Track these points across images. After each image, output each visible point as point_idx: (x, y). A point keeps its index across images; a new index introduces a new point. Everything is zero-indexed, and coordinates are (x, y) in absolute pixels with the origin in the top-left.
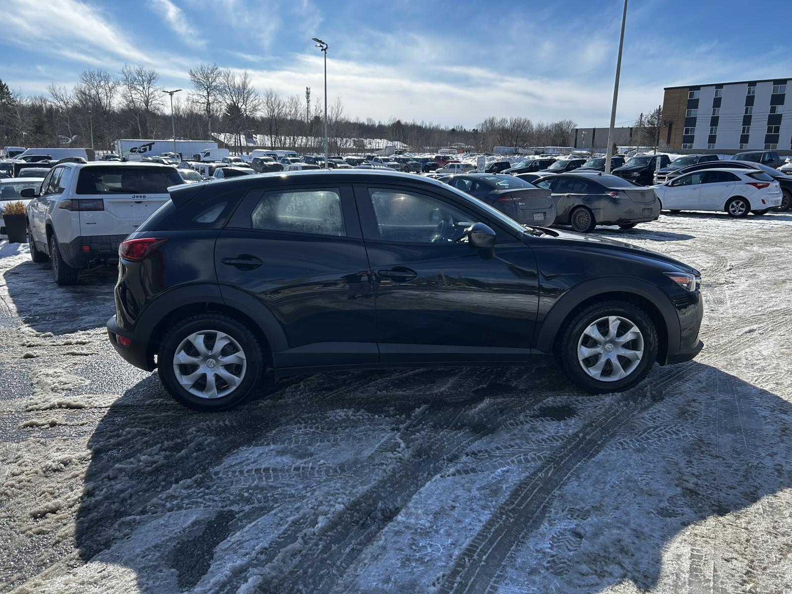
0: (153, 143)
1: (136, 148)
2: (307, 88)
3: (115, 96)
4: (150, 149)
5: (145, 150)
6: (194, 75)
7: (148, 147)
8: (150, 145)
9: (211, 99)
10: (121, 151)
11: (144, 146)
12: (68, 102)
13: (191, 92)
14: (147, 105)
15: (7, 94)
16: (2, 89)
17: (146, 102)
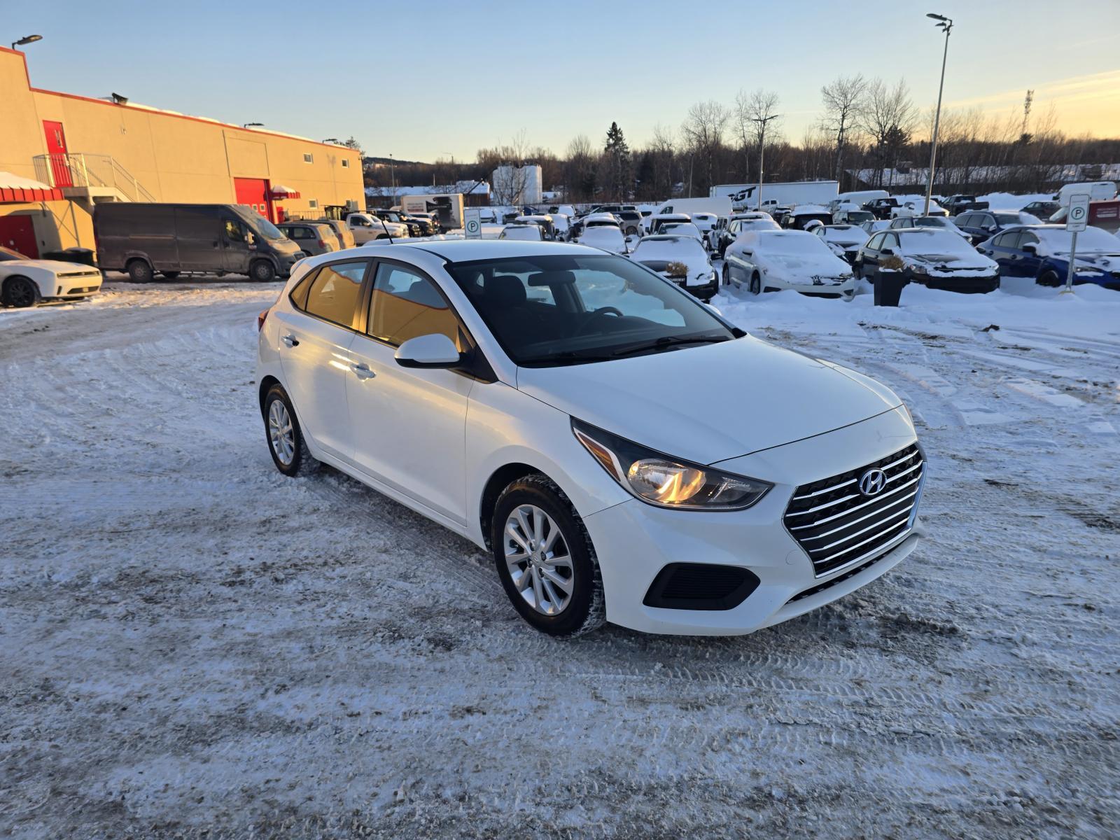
0: (754, 188)
1: (733, 195)
2: (1029, 92)
3: (724, 131)
4: (749, 196)
5: (743, 197)
6: (828, 94)
7: (747, 193)
9: (846, 123)
11: (743, 192)
14: (761, 140)
15: (621, 139)
16: (616, 134)
17: (761, 136)
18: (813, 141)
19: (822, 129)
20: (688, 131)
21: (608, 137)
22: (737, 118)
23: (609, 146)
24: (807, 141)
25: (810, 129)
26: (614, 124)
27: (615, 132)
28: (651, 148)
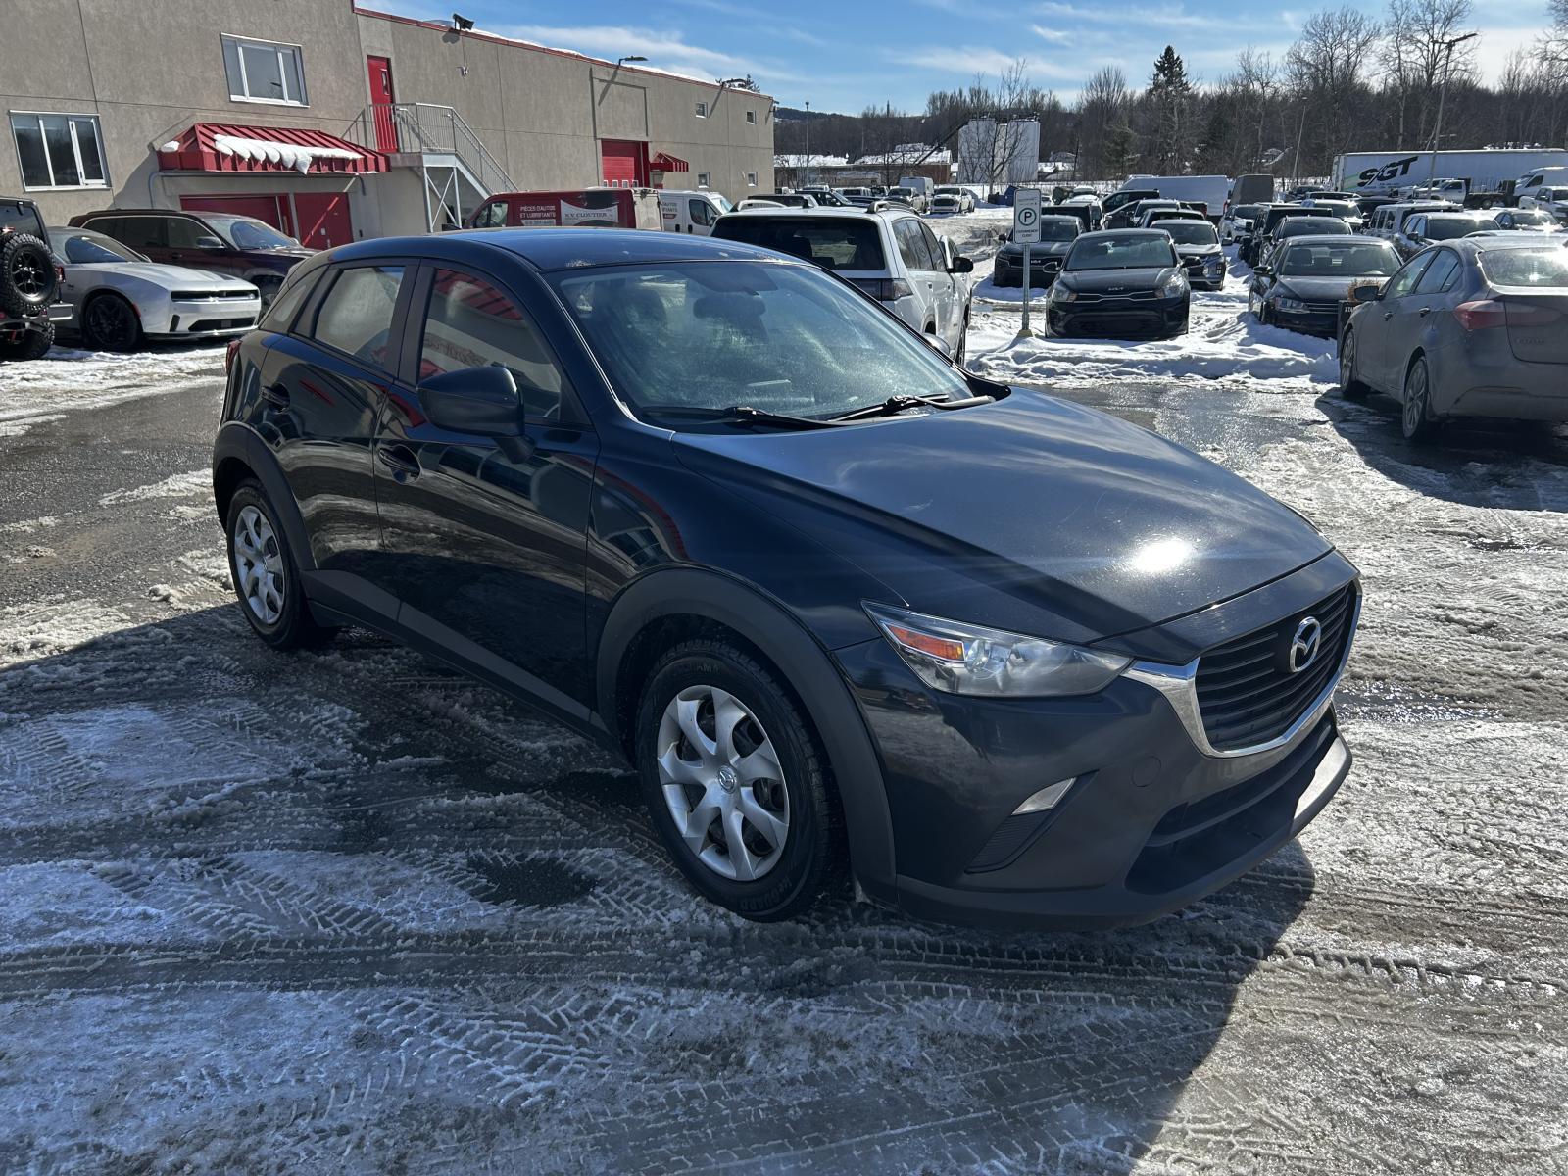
0: (1415, 159)
1: (1374, 170)
3: (1365, 60)
4: (1405, 172)
5: (1393, 174)
7: (1401, 167)
8: (1406, 163)
10: (1340, 178)
11: (1392, 165)
12: (1267, 84)
13: (1541, 36)
14: (1430, 75)
15: (1180, 75)
16: (1171, 68)
17: (1430, 68)
18: (1523, 78)
19: (1544, 58)
20: (1300, 60)
21: (1156, 71)
22: (1390, 38)
23: (1157, 86)
24: (1512, 78)
25: (1519, 57)
26: (1169, 51)
27: (1169, 64)
28: (1229, 89)
